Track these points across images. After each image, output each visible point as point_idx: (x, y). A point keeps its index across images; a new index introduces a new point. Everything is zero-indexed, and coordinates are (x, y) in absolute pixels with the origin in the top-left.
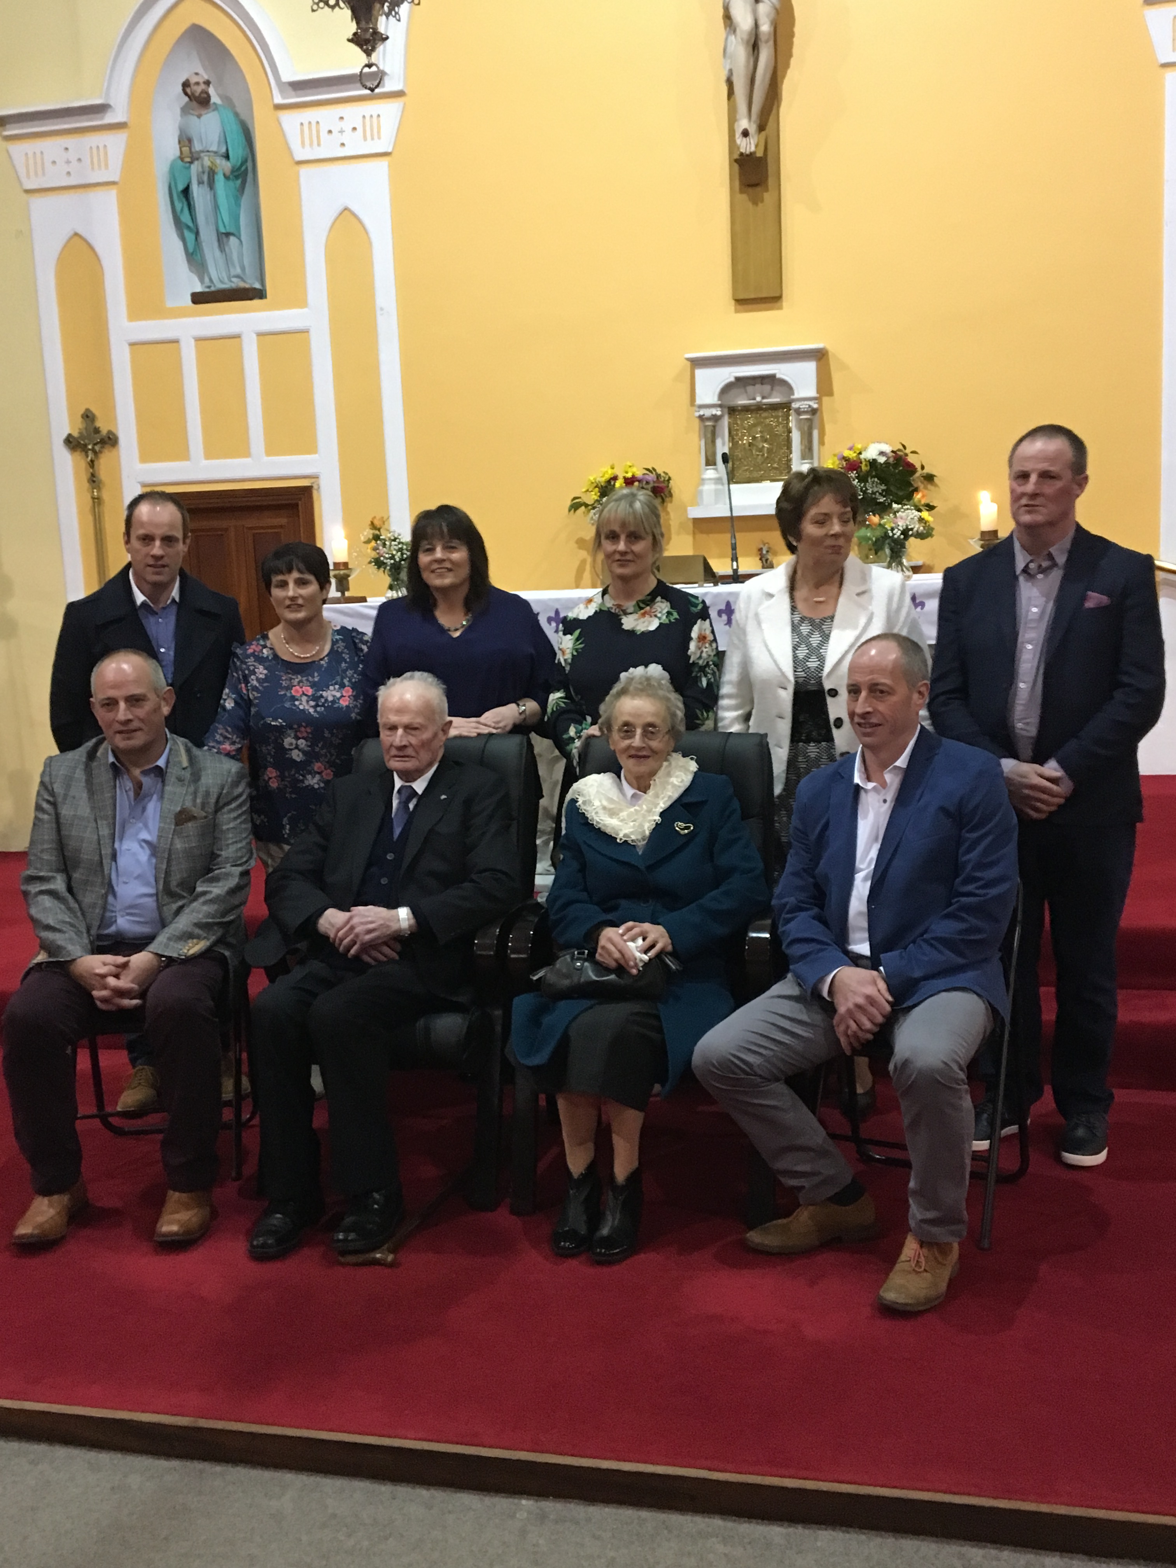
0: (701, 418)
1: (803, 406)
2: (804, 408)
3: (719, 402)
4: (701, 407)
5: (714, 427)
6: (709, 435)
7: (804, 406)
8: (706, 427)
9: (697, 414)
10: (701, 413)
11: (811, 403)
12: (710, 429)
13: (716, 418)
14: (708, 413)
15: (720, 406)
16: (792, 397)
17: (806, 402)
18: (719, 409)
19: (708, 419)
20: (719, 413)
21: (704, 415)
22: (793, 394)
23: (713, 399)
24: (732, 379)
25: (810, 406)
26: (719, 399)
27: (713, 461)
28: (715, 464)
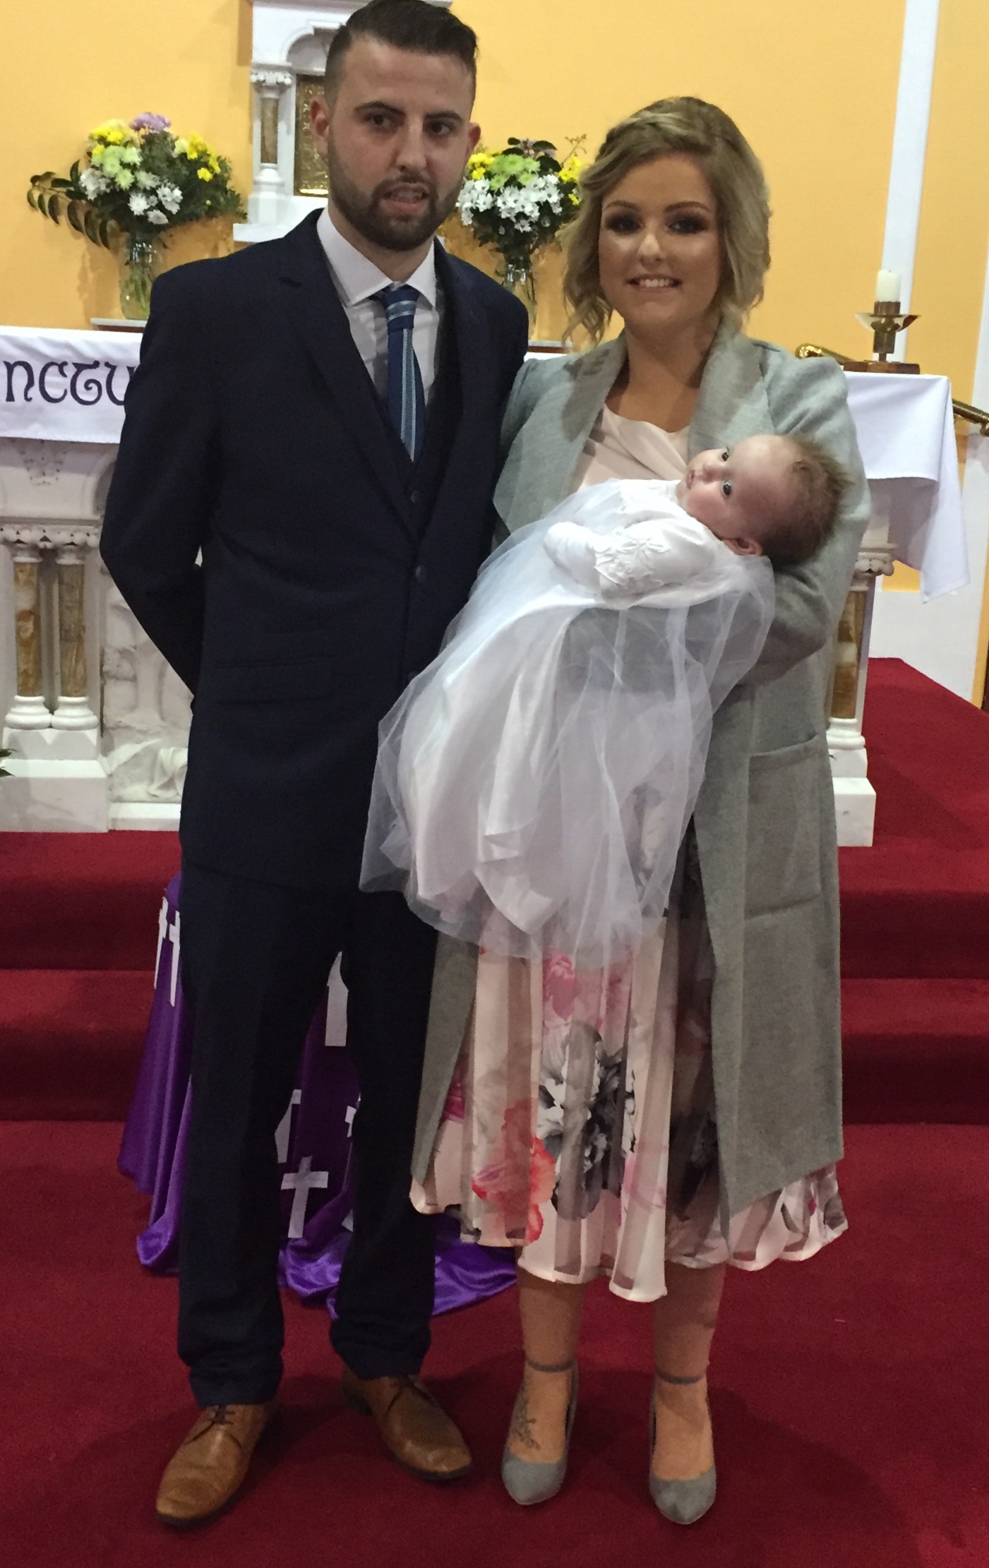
0: (259, 86)
3: (289, 64)
4: (261, 67)
5: (277, 101)
6: (269, 114)
8: (264, 101)
9: (254, 78)
10: (261, 77)
12: (271, 105)
13: (281, 88)
14: (272, 78)
15: (290, 70)
18: (286, 74)
19: (271, 88)
20: (288, 81)
21: (264, 81)
23: (279, 56)
24: (311, 32)
26: (288, 60)
27: (269, 155)
28: (274, 159)
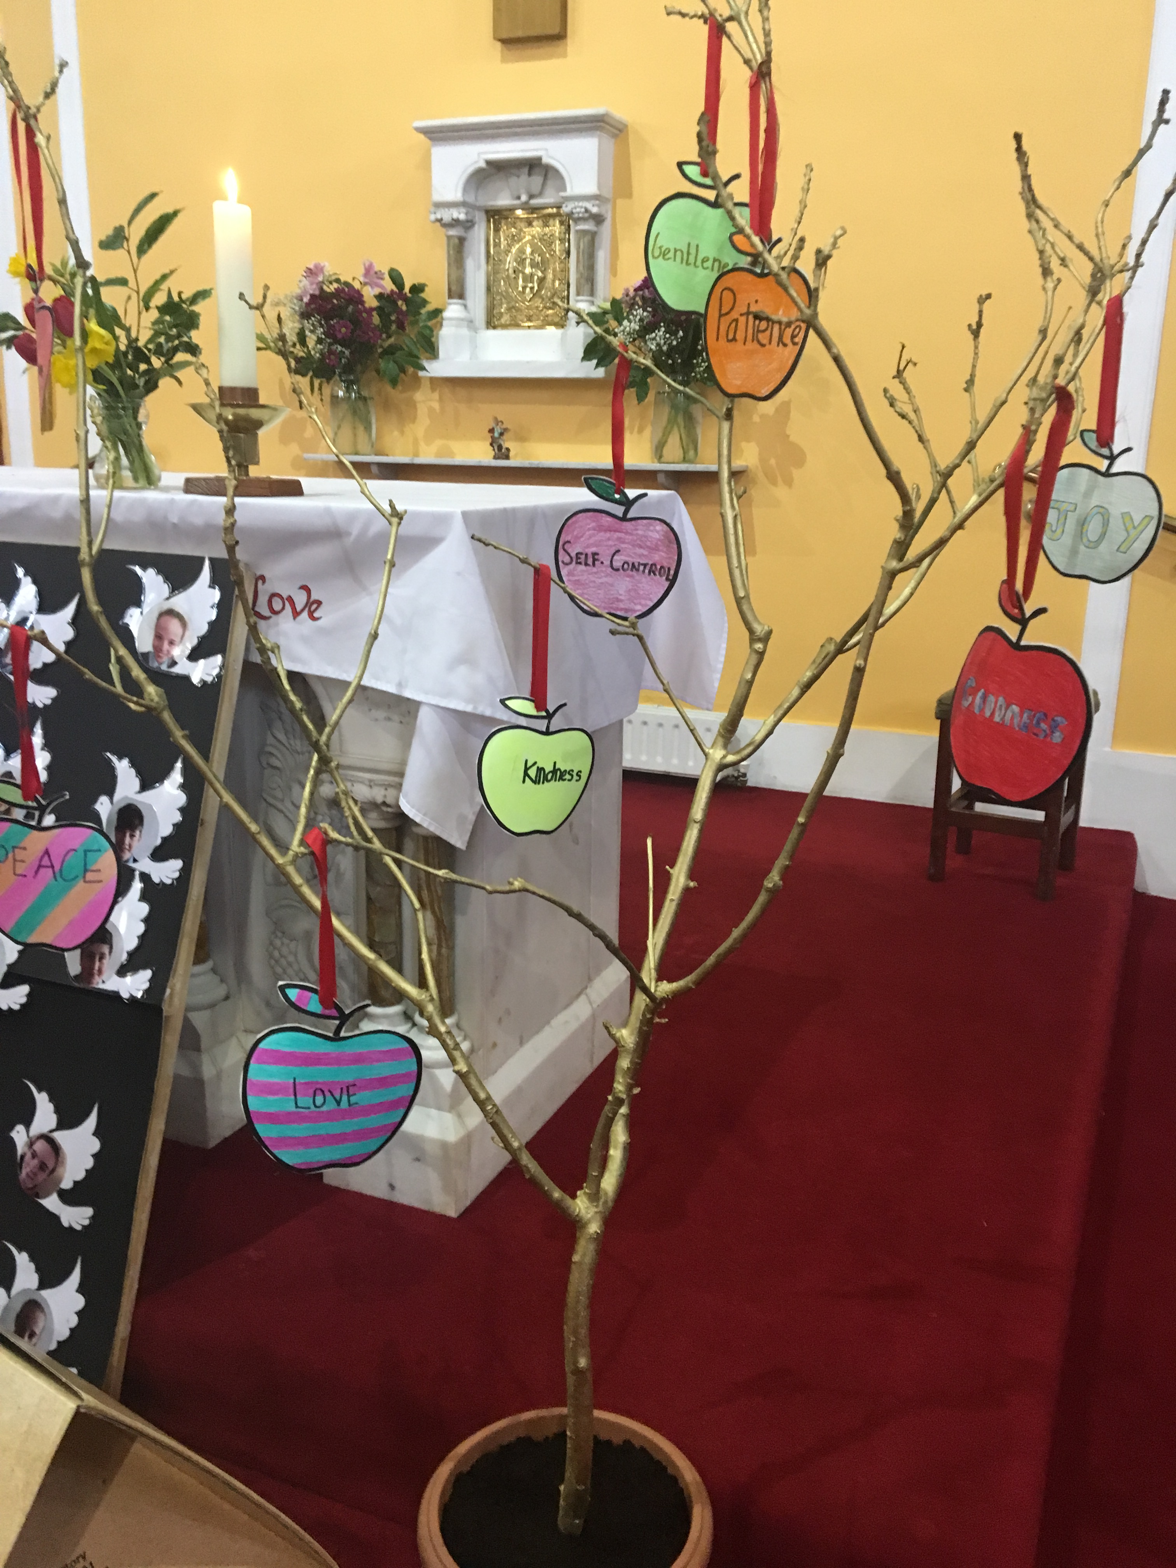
0: (440, 223)
1: (578, 208)
2: (579, 213)
3: (465, 199)
4: (439, 205)
5: (463, 238)
6: (454, 250)
7: (578, 210)
8: (449, 238)
9: (433, 217)
10: (439, 217)
11: (588, 205)
12: (456, 241)
13: (461, 225)
14: (450, 215)
15: (464, 204)
16: (562, 194)
17: (581, 204)
18: (463, 210)
19: (451, 225)
20: (462, 217)
21: (442, 219)
22: (565, 189)
23: (456, 193)
24: (482, 164)
25: (587, 211)
26: (463, 195)
27: (457, 292)
28: (461, 296)
